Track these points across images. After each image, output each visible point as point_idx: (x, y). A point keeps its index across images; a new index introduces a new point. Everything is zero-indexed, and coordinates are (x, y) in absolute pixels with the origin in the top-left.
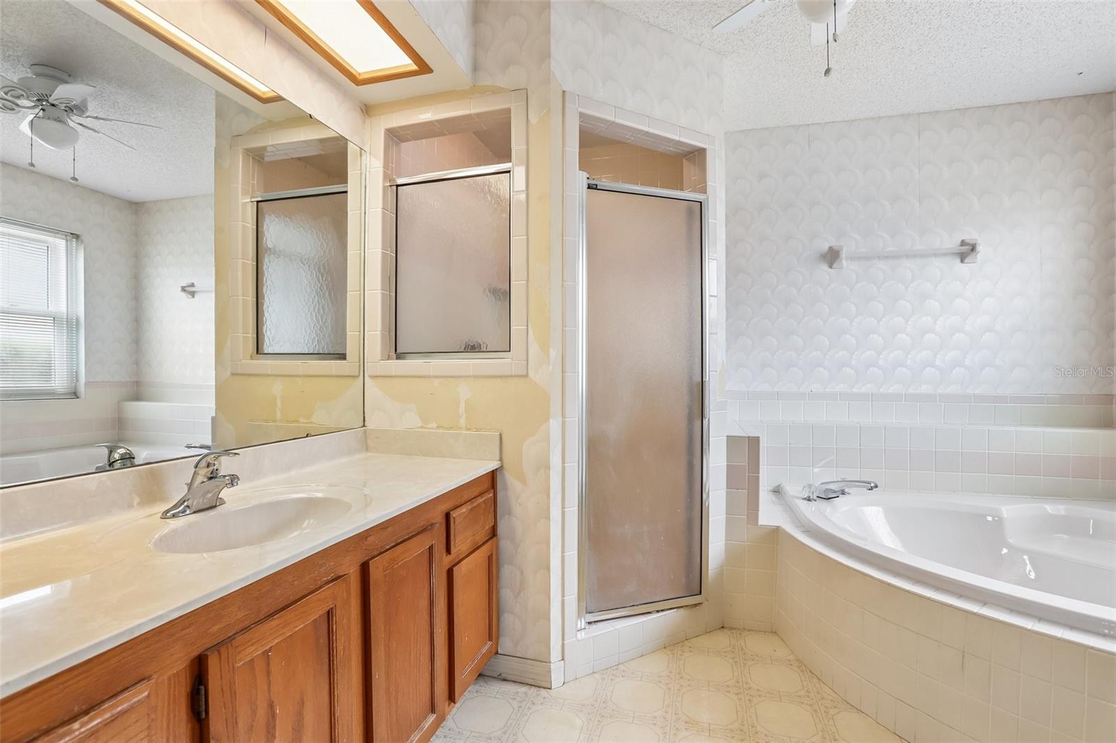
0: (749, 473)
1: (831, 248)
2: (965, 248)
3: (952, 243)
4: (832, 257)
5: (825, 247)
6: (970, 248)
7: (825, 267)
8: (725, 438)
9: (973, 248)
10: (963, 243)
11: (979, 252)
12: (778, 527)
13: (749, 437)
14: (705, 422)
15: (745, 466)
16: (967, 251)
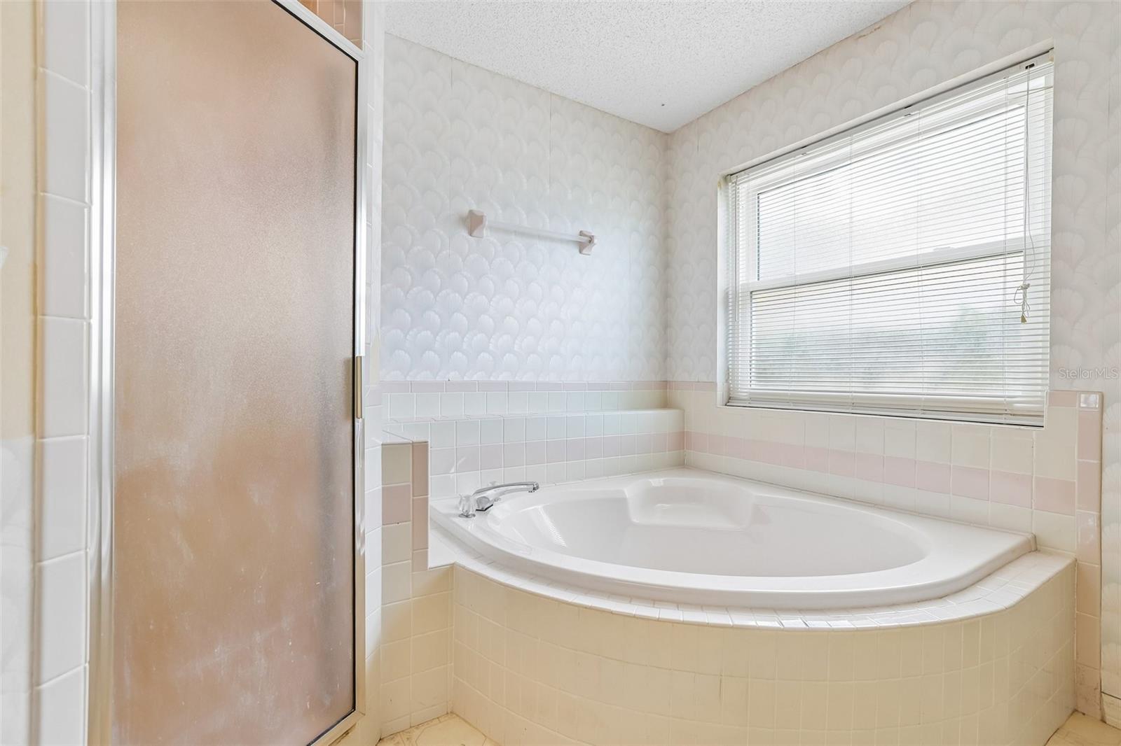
0: (413, 496)
1: (471, 212)
2: (585, 239)
3: (572, 231)
4: (473, 222)
5: (465, 210)
6: (588, 239)
7: (465, 233)
8: (380, 447)
9: (591, 240)
10: (581, 234)
11: (595, 244)
12: (453, 564)
13: (413, 443)
14: (358, 423)
15: (409, 485)
16: (585, 243)
